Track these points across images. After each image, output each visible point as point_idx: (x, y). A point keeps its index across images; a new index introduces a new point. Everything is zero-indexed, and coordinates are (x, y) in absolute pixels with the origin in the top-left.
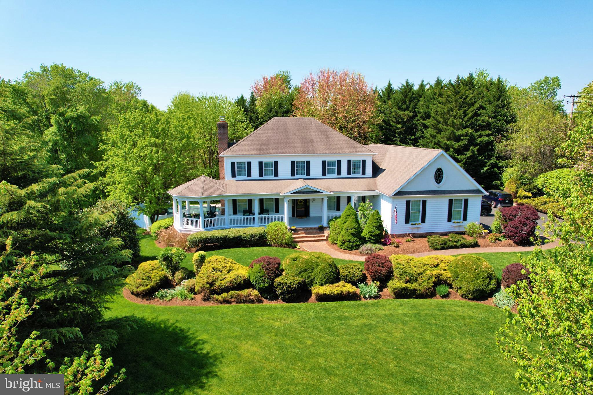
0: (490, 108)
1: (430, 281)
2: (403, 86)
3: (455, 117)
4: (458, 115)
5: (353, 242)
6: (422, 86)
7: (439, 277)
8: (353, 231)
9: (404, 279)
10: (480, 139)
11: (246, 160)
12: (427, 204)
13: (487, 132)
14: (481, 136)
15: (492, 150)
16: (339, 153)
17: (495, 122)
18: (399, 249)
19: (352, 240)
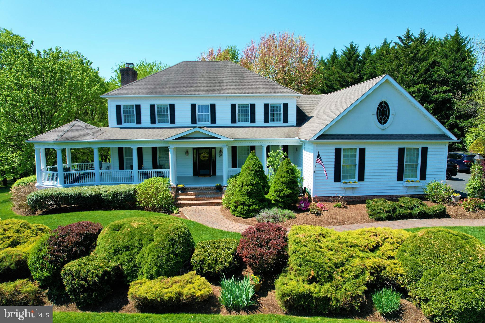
0: (446, 63)
1: (360, 280)
2: (348, 49)
3: (404, 73)
4: (409, 70)
5: (249, 206)
6: (368, 50)
7: (378, 272)
8: (249, 188)
9: (307, 274)
10: (435, 96)
11: (134, 103)
12: (367, 154)
13: (445, 88)
14: (436, 93)
15: (451, 109)
16: (252, 93)
17: (454, 77)
18: (321, 217)
19: (247, 203)
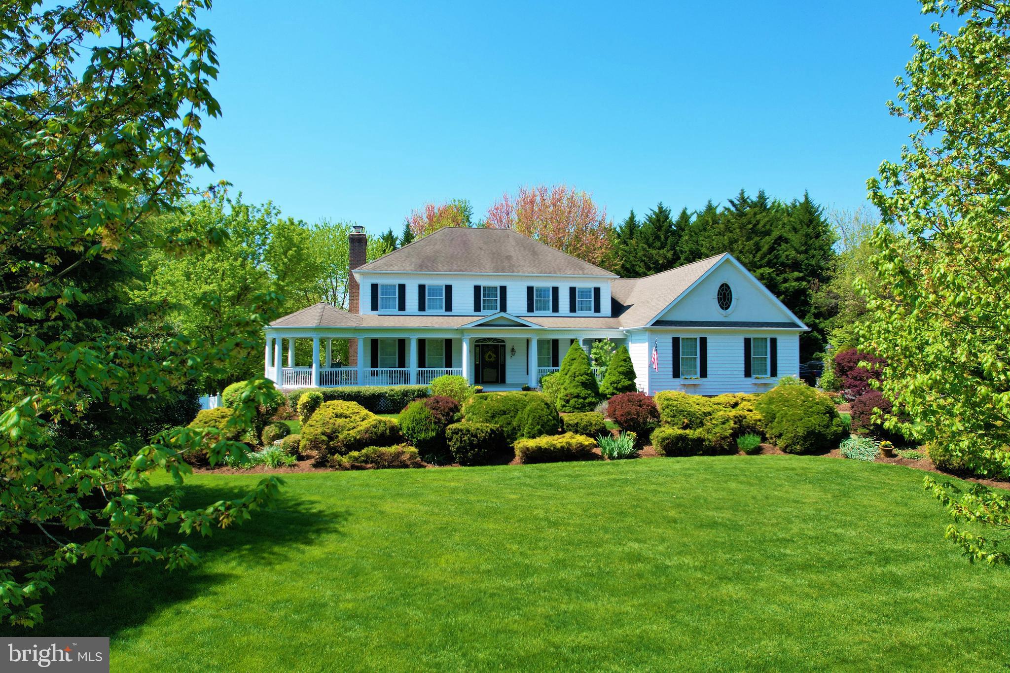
0: (796, 239)
1: (726, 426)
2: (655, 213)
3: (741, 252)
4: (747, 248)
5: (585, 398)
6: (684, 216)
7: (740, 421)
8: (584, 378)
9: (680, 423)
10: (786, 285)
11: (397, 282)
12: (709, 344)
13: (796, 274)
14: (786, 281)
15: (806, 303)
16: (555, 273)
17: (807, 259)
19: (583, 394)
